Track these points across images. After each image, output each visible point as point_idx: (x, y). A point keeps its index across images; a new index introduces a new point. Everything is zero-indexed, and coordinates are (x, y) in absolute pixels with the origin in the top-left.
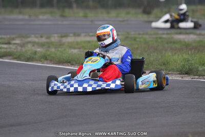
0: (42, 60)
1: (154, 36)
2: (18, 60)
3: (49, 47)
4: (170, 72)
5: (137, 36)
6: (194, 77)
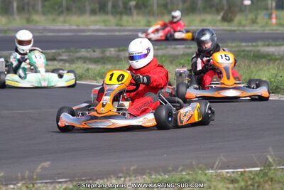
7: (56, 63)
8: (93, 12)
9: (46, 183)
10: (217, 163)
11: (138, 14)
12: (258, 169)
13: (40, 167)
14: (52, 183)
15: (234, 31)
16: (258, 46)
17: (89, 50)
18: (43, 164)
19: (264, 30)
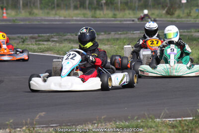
7: (50, 43)
8: (76, 8)
9: (43, 127)
10: (162, 114)
11: (107, 9)
12: (191, 118)
13: (38, 116)
14: (47, 127)
15: (175, 21)
16: (191, 32)
17: (73, 34)
18: (40, 114)
19: (196, 21)
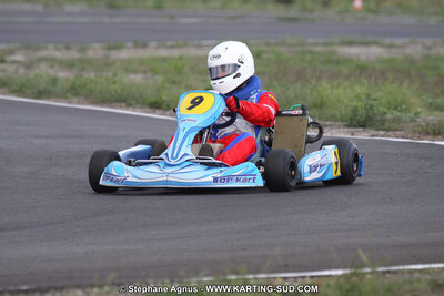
0: (69, 95)
1: (299, 49)
2: (18, 96)
3: (83, 69)
4: (328, 123)
5: (264, 48)
6: (375, 133)
16: (333, 44)
17: (60, 46)
